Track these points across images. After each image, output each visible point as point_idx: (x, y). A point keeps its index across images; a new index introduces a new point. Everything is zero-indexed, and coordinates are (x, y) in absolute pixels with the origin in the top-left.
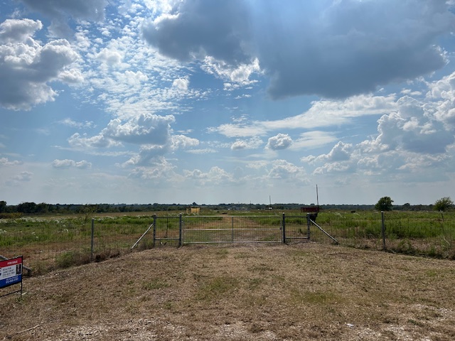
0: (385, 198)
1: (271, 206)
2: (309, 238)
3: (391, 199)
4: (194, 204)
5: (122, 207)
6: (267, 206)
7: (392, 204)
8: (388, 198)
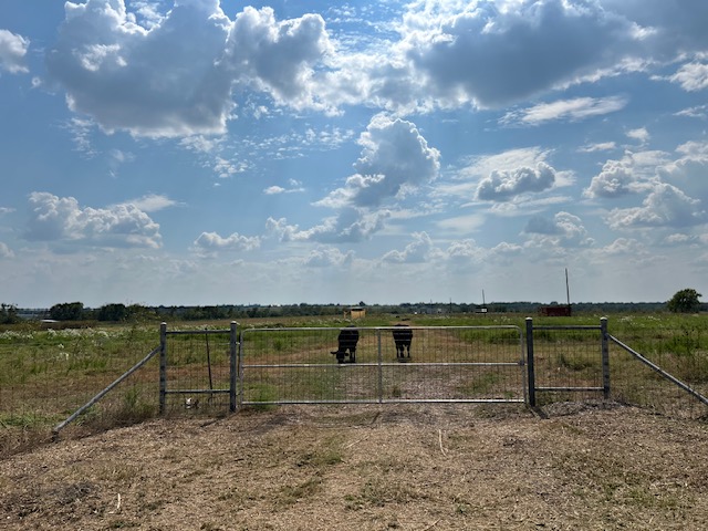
0: (687, 291)
1: (484, 306)
2: (606, 390)
3: (698, 292)
4: (362, 304)
5: (251, 309)
6: (479, 307)
7: (700, 299)
8: (692, 292)
